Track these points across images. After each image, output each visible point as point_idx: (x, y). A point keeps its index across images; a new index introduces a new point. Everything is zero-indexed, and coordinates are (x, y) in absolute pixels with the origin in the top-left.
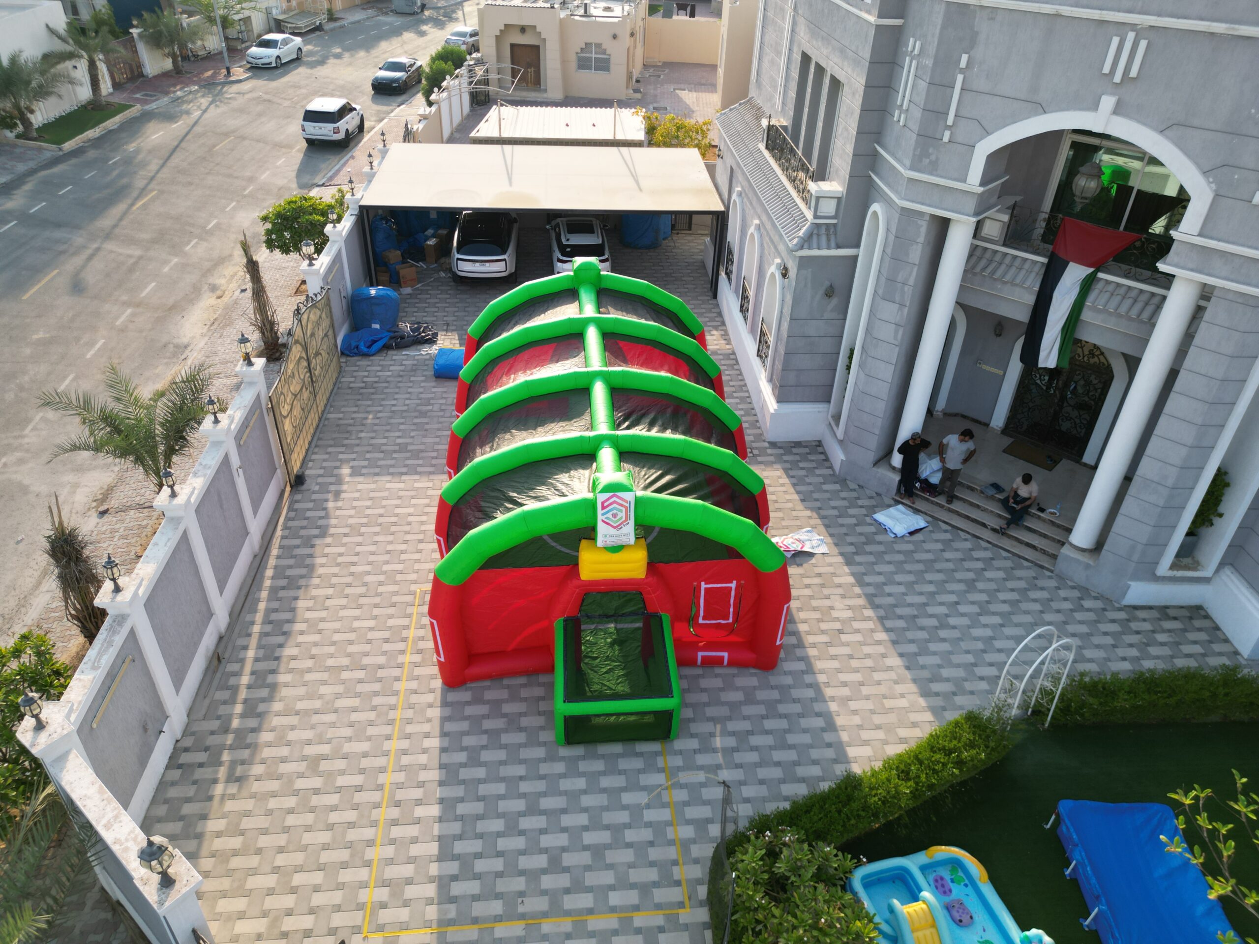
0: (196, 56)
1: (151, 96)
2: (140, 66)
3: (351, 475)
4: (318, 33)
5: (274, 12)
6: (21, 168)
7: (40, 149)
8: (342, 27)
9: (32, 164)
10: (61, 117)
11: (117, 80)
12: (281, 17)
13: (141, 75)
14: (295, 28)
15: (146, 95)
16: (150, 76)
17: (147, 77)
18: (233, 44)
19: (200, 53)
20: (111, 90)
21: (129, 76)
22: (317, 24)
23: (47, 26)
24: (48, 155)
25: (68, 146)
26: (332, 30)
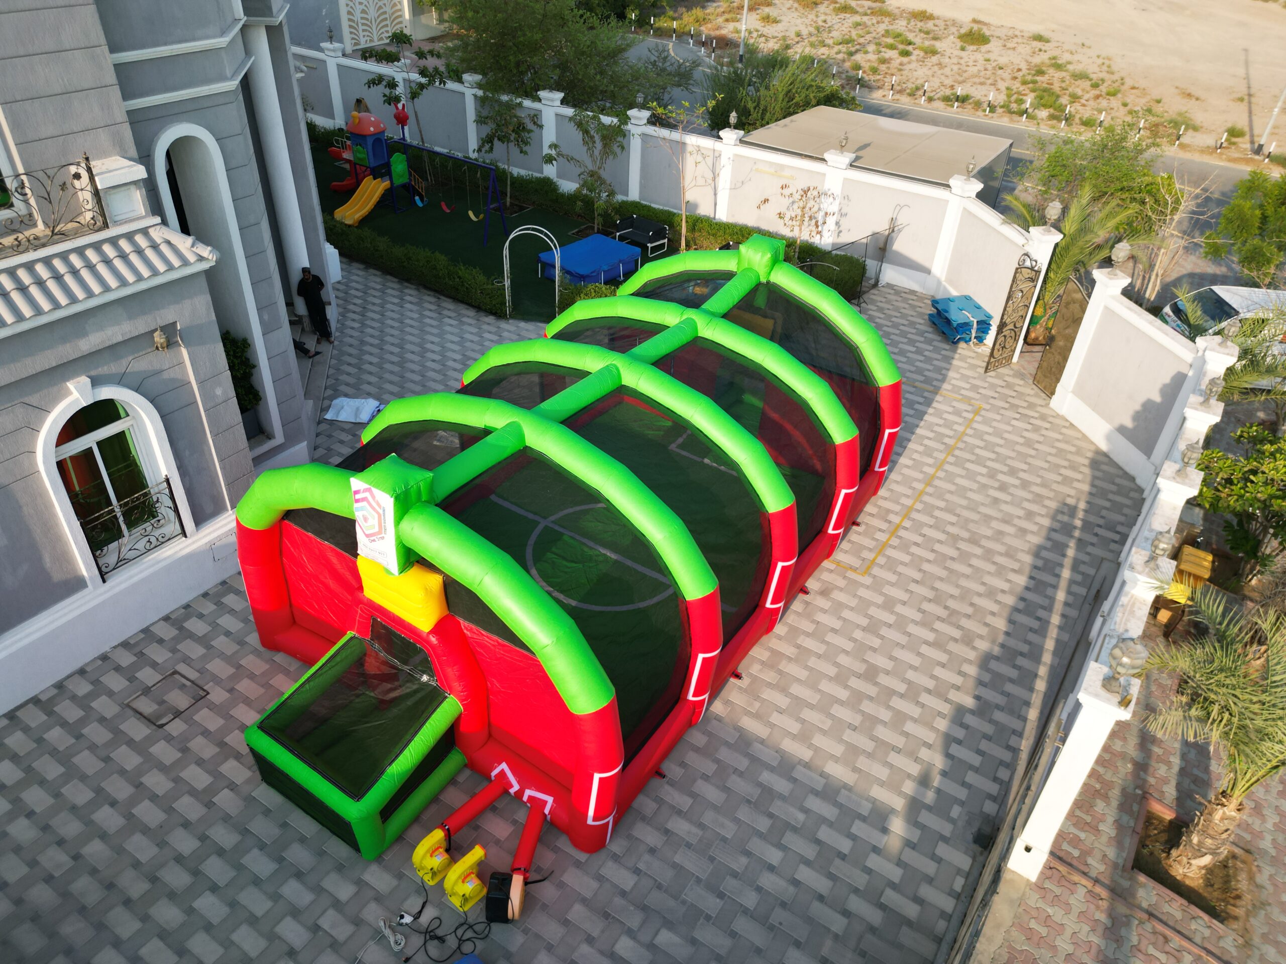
3: (893, 811)
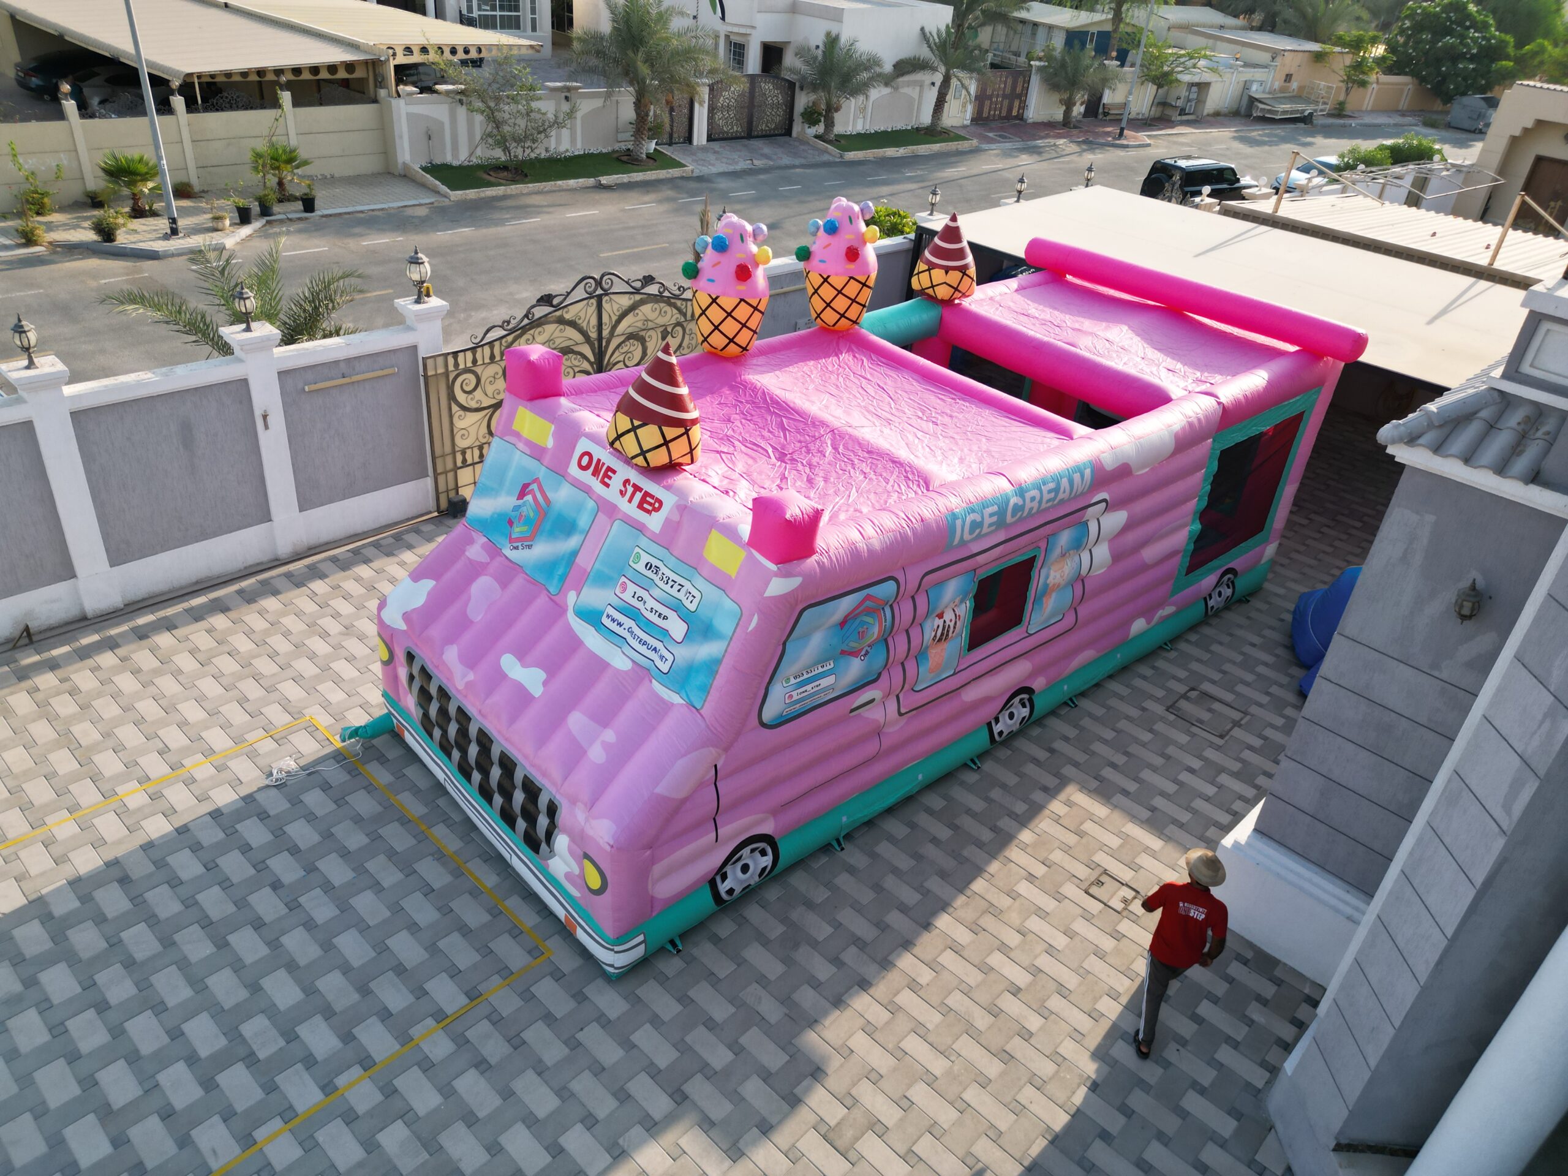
0: (1106, 114)
1: (1005, 137)
2: (1023, 106)
4: (1302, 125)
5: (1254, 87)
6: (786, 160)
7: (826, 151)
8: (1344, 126)
9: (797, 162)
10: (885, 133)
11: (985, 115)
12: (1257, 96)
13: (1020, 117)
14: (1269, 111)
15: (1000, 136)
16: (1030, 121)
17: (1025, 121)
18: (1169, 112)
19: (1112, 112)
20: (968, 122)
21: (1004, 114)
22: (1306, 113)
23: (922, 29)
24: (826, 158)
25: (851, 155)
26: (1324, 126)
